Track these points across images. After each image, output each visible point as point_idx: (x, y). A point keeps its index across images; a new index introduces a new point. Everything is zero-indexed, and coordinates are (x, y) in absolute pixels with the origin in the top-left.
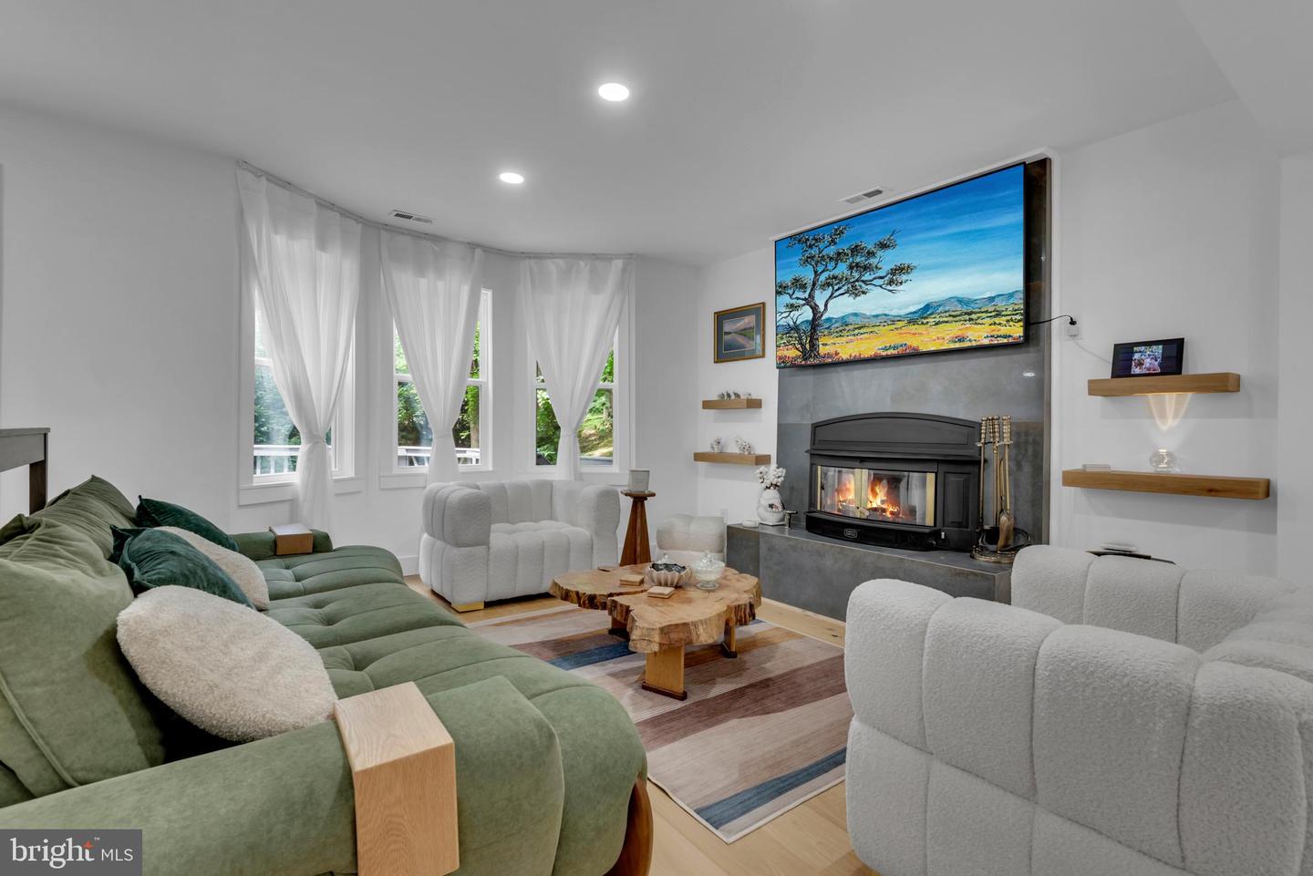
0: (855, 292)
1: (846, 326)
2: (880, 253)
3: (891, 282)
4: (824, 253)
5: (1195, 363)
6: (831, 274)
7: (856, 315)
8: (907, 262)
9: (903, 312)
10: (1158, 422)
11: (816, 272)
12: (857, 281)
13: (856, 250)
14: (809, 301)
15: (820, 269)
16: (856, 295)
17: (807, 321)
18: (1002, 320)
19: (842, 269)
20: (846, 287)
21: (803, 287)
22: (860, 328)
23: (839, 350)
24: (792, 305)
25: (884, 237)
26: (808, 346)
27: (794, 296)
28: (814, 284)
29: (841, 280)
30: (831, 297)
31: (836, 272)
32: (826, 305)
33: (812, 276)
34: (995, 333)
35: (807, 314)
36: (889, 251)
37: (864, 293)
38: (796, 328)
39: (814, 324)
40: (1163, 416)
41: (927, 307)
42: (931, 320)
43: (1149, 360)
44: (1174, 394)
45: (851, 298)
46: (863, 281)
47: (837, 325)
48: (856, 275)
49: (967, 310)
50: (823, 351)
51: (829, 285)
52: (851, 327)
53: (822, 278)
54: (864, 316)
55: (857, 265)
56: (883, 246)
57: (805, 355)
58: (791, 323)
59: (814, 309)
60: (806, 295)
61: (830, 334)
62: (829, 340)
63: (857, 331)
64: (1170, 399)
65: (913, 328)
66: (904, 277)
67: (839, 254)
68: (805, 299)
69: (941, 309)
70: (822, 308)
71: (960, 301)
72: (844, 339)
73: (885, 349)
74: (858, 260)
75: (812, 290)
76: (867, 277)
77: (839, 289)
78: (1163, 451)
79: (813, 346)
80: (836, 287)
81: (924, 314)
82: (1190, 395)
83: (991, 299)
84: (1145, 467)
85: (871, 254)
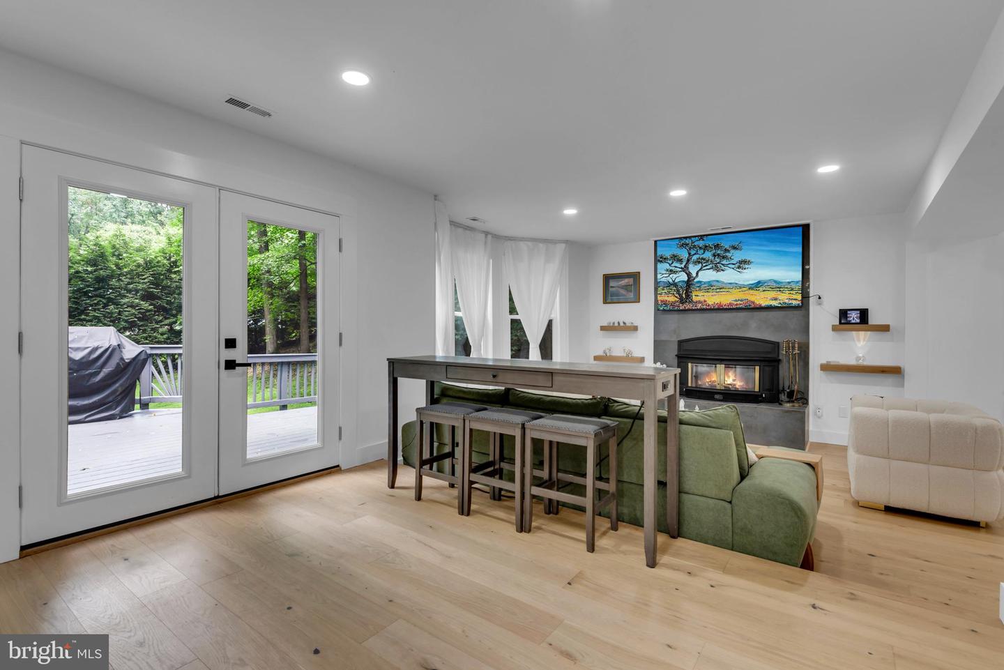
0: (717, 269)
1: (710, 286)
2: (732, 251)
3: (739, 267)
4: (696, 244)
5: (873, 319)
6: (701, 257)
7: (718, 281)
8: (748, 259)
9: (746, 283)
10: (857, 343)
11: (689, 254)
12: (718, 263)
13: (717, 246)
14: (685, 269)
15: (693, 252)
16: (718, 271)
17: (683, 281)
18: (794, 292)
19: (708, 255)
20: (711, 266)
21: (680, 261)
22: (721, 289)
23: (706, 299)
24: (671, 271)
25: (736, 244)
26: (684, 296)
27: (673, 265)
28: (688, 261)
29: (708, 261)
30: (700, 269)
31: (704, 256)
32: (697, 274)
33: (687, 256)
34: (791, 298)
35: (684, 277)
36: (737, 251)
37: (723, 270)
38: (675, 284)
39: (689, 283)
40: (859, 340)
41: (759, 282)
42: (761, 289)
43: (854, 317)
44: (863, 332)
45: (715, 272)
46: (722, 264)
47: (706, 285)
48: (718, 260)
49: (778, 286)
50: (695, 299)
51: (699, 262)
52: (715, 288)
53: (695, 258)
54: (723, 283)
55: (718, 255)
56: (734, 248)
57: (682, 301)
58: (671, 281)
59: (689, 275)
60: (683, 266)
61: (700, 290)
62: (700, 294)
63: (718, 290)
64: (862, 334)
65: (751, 292)
66: (747, 266)
67: (706, 246)
68: (682, 268)
69: (766, 284)
70: (694, 275)
71: (775, 282)
72: (710, 294)
73: (736, 301)
74: (719, 252)
75: (687, 263)
76: (724, 262)
77: (706, 266)
78: (861, 355)
79: (688, 296)
80: (704, 265)
81: (757, 285)
82: (869, 333)
83: (789, 283)
84: (852, 362)
85: (726, 250)
